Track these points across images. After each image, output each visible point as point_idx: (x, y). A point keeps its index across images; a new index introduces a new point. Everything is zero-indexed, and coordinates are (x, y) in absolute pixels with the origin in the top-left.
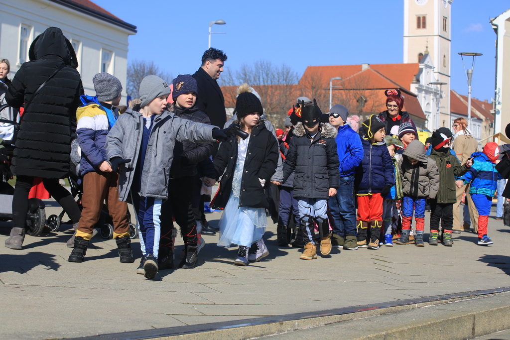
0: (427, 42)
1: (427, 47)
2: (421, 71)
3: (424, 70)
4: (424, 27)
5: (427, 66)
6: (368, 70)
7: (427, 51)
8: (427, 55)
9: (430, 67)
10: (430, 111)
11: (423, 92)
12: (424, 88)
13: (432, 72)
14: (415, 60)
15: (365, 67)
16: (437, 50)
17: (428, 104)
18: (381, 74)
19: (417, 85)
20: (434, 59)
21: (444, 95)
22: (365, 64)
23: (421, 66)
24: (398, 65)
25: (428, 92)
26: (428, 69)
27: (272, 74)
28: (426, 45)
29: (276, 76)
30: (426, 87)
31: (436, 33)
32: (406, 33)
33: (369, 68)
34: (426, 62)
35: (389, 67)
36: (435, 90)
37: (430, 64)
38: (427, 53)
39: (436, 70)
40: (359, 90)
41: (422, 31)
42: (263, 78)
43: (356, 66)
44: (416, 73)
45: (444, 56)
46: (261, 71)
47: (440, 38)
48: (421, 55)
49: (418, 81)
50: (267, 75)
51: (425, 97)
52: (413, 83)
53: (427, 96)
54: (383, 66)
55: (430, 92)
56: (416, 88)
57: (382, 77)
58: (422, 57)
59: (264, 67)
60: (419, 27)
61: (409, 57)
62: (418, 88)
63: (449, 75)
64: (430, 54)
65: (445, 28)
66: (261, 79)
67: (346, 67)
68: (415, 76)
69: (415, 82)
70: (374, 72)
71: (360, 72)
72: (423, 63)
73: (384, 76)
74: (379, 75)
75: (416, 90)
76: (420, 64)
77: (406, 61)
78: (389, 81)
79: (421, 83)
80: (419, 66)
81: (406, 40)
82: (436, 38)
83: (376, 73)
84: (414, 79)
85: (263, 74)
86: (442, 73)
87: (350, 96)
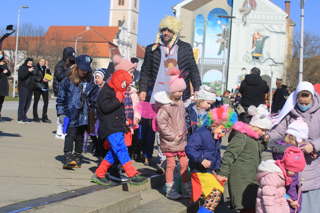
0: (124, 14)
1: (124, 17)
2: (120, 31)
3: (122, 31)
4: (123, 4)
5: (124, 29)
6: (89, 31)
7: (124, 19)
8: (124, 22)
9: (126, 29)
10: (124, 56)
11: (121, 44)
12: (122, 42)
13: (126, 32)
14: (116, 24)
15: (88, 28)
16: (130, 18)
17: (123, 51)
18: (97, 33)
19: (117, 40)
20: (128, 25)
21: (133, 46)
22: (88, 26)
23: (120, 28)
24: (106, 27)
25: (123, 44)
26: (124, 30)
27: (32, 31)
28: (123, 16)
29: (35, 33)
30: (123, 41)
31: (130, 8)
32: (111, 8)
33: (90, 29)
34: (123, 26)
35: (100, 28)
36: (128, 43)
37: (125, 27)
38: (124, 20)
39: (129, 31)
40: (85, 42)
41: (121, 7)
42: (27, 33)
43: (80, 27)
44: (117, 32)
45: (134, 23)
46: (26, 29)
47: (132, 11)
48: (120, 21)
49: (118, 37)
50: (29, 32)
51: (121, 47)
52: (115, 38)
53: (123, 46)
54: (96, 27)
55: (125, 44)
56: (117, 41)
57: (98, 35)
58: (121, 23)
59: (27, 27)
60: (120, 4)
61: (112, 23)
62: (117, 42)
63: (137, 34)
64: (126, 21)
65: (135, 6)
66: (26, 34)
67: (74, 27)
68: (116, 34)
69: (116, 38)
70: (93, 31)
71: (85, 32)
72: (121, 26)
73: (99, 34)
74: (96, 34)
75: (117, 43)
76: (120, 27)
77: (110, 25)
78: (102, 38)
79: (120, 39)
80: (119, 28)
81: (111, 12)
82: (130, 12)
83: (94, 32)
84: (116, 36)
85: (27, 31)
86: (132, 33)
87: (79, 46)
